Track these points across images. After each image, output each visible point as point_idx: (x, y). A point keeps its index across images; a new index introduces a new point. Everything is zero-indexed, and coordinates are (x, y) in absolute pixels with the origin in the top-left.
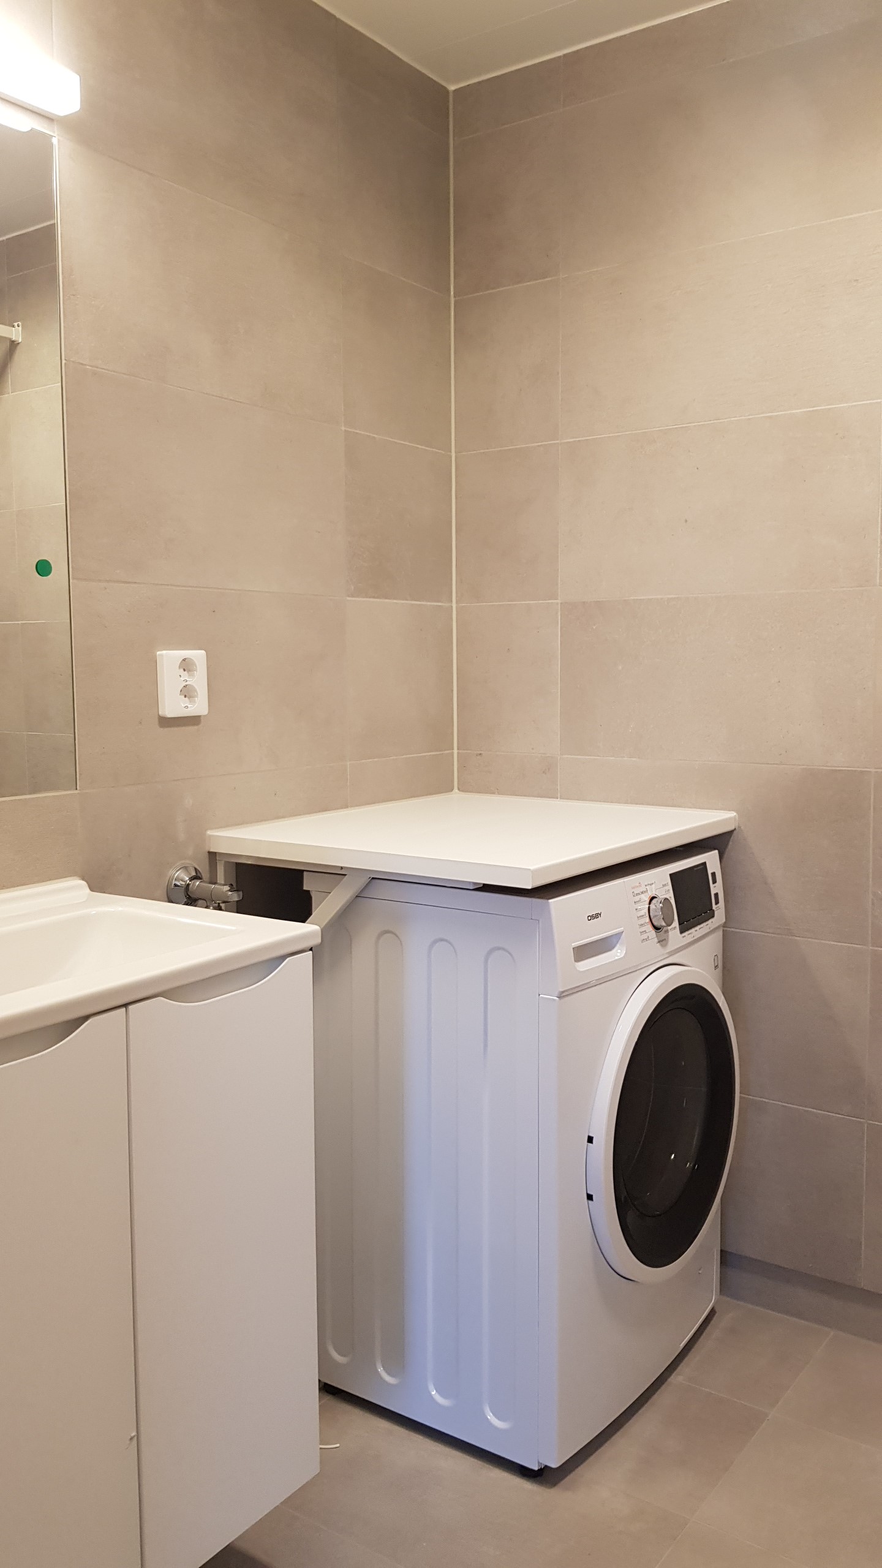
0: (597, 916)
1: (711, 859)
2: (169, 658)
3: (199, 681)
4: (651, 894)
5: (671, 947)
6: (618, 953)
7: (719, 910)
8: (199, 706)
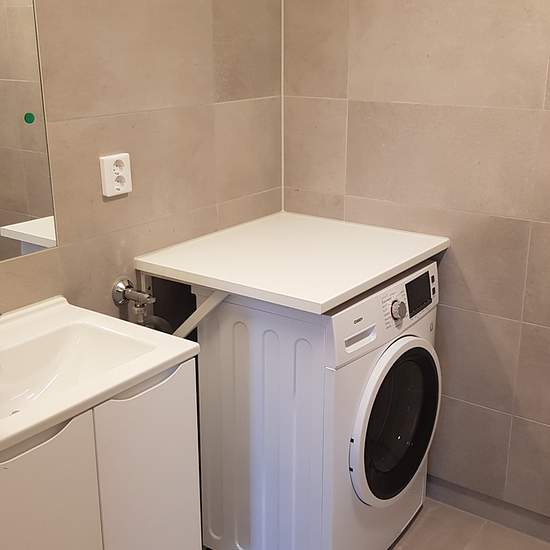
0: (359, 320)
1: (432, 269)
2: (107, 160)
3: (126, 172)
4: (393, 300)
5: (404, 326)
6: (371, 338)
7: (435, 298)
8: (127, 188)
